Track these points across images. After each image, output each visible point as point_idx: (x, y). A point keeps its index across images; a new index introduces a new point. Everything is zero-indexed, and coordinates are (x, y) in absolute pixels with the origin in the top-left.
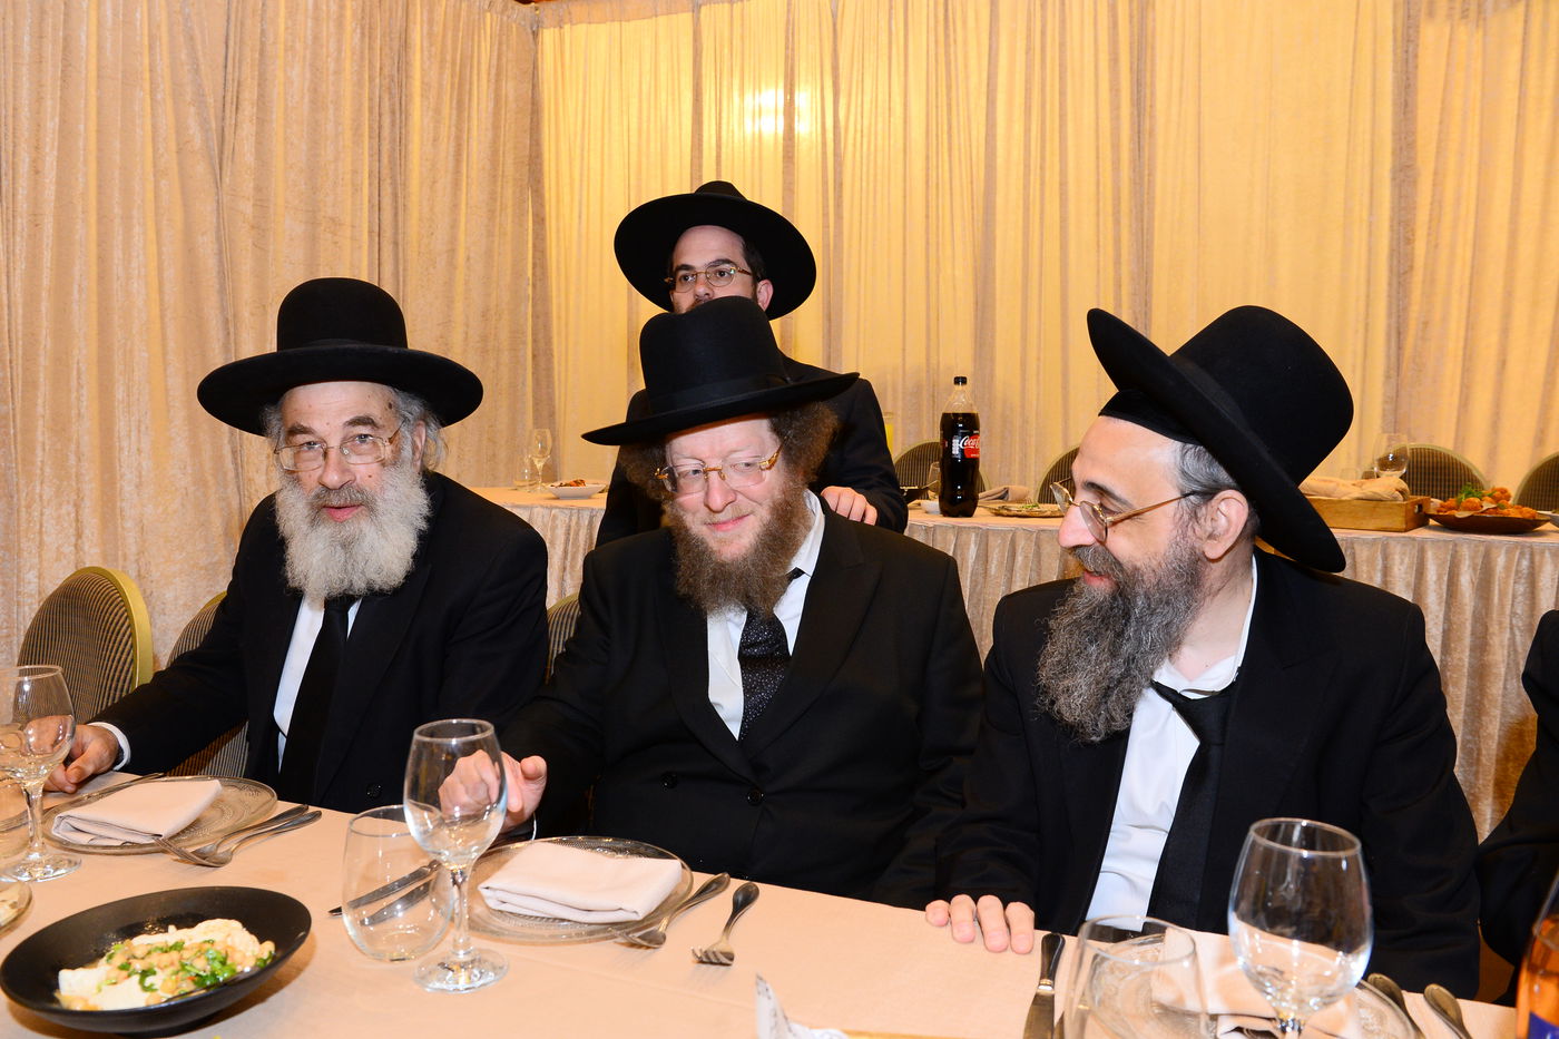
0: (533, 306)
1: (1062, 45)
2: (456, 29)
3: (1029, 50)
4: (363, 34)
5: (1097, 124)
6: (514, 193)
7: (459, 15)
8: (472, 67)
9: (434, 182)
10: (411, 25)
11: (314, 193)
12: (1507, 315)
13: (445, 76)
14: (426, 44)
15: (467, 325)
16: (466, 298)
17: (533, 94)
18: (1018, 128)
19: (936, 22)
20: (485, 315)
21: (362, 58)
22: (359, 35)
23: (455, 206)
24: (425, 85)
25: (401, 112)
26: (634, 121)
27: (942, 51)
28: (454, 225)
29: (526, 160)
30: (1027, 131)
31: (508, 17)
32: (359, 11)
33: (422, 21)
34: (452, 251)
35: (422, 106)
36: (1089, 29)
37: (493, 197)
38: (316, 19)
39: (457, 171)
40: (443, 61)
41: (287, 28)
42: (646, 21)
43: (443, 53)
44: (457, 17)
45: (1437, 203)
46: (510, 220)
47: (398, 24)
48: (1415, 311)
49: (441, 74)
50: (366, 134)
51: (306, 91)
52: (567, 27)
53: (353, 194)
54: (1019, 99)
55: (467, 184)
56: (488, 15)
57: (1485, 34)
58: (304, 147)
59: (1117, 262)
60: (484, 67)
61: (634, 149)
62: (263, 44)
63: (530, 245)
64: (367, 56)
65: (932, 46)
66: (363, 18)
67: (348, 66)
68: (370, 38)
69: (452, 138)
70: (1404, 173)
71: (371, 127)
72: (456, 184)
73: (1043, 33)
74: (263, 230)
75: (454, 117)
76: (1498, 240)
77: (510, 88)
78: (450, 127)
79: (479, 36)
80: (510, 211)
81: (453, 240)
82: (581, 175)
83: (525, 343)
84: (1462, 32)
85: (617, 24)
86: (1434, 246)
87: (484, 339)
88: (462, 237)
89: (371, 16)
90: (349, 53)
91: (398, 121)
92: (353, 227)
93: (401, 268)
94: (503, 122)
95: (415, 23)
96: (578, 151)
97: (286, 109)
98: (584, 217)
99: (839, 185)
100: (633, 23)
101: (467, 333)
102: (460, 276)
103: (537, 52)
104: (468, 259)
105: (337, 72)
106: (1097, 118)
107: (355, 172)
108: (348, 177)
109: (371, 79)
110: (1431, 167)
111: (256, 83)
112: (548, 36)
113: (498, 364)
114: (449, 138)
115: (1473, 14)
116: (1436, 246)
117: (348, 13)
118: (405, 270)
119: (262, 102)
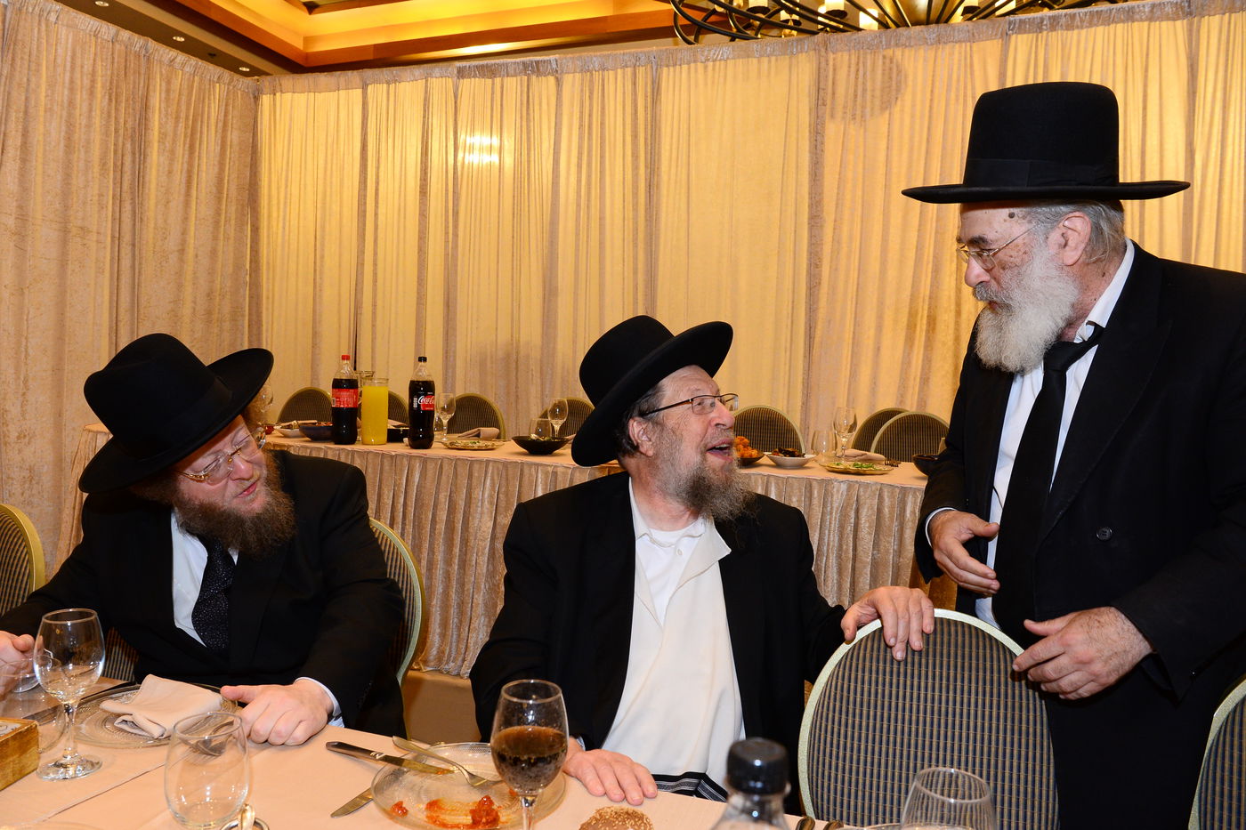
0: (250, 290)
1: (602, 124)
2: (190, 94)
3: (581, 126)
4: (110, 100)
5: (624, 178)
6: (237, 209)
7: (192, 87)
8: (202, 122)
9: (168, 203)
10: (151, 93)
11: (66, 210)
12: (880, 317)
13: (179, 128)
14: (163, 105)
15: (195, 302)
16: (194, 284)
17: (253, 140)
18: (573, 179)
19: (522, 104)
20: (210, 295)
21: (109, 116)
22: (107, 100)
23: (186, 219)
24: (163, 136)
25: (141, 154)
26: (321, 162)
27: (524, 123)
28: (184, 232)
29: (247, 187)
30: (579, 181)
31: (234, 87)
32: (108, 84)
33: (160, 90)
34: (182, 251)
35: (159, 148)
36: (620, 113)
37: (218, 213)
38: (72, 90)
39: (188, 194)
40: (177, 118)
41: (47, 96)
42: (332, 93)
43: (178, 112)
44: (191, 87)
45: (837, 241)
46: (233, 227)
47: (140, 92)
48: (822, 313)
49: (176, 127)
50: (112, 169)
51: (62, 139)
52: (278, 94)
53: (99, 211)
54: (574, 160)
55: (197, 203)
56: (218, 85)
57: (865, 131)
58: (59, 178)
59: (635, 272)
60: (213, 121)
61: (321, 182)
62: (26, 107)
63: (249, 246)
64: (113, 115)
65: (518, 120)
66: (110, 89)
67: (97, 121)
68: (116, 102)
69: (184, 171)
70: (815, 219)
71: (115, 164)
72: (187, 204)
73: (590, 116)
74: (23, 236)
75: (186, 156)
76: (874, 267)
77: (234, 136)
78: (182, 163)
79: (209, 100)
80: (233, 222)
81: (184, 242)
82: (286, 198)
83: (243, 316)
84: (852, 129)
85: (312, 94)
86: (834, 270)
87: (209, 313)
88: (191, 241)
89: (117, 87)
90: (98, 112)
91: (137, 160)
92: (98, 233)
93: (137, 263)
94: (228, 160)
95: (154, 91)
96: (283, 181)
97: (45, 151)
98: (287, 228)
99: (456, 214)
100: (323, 94)
101: (194, 309)
102: (189, 268)
103: (257, 112)
104: (197, 256)
105: (89, 126)
106: (624, 175)
107: (101, 195)
108: (96, 198)
109: (116, 131)
110: (833, 217)
111: (20, 134)
112: (266, 100)
113: (221, 330)
114: (181, 172)
115: (858, 117)
116: (836, 269)
117: (99, 85)
118: (140, 264)
119: (25, 146)
